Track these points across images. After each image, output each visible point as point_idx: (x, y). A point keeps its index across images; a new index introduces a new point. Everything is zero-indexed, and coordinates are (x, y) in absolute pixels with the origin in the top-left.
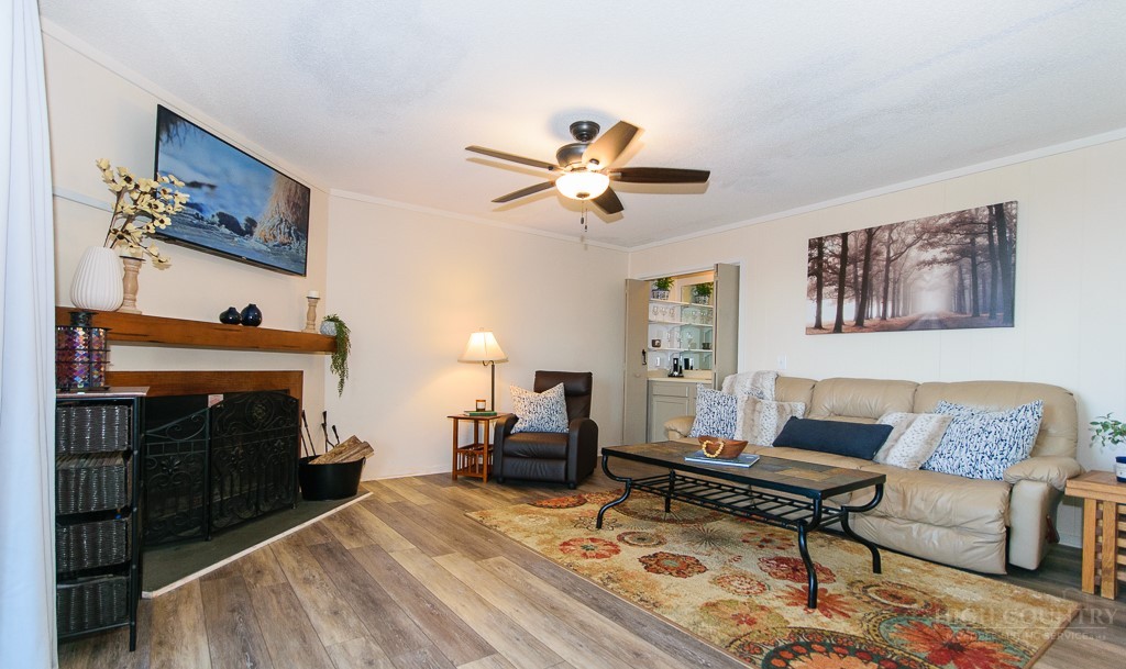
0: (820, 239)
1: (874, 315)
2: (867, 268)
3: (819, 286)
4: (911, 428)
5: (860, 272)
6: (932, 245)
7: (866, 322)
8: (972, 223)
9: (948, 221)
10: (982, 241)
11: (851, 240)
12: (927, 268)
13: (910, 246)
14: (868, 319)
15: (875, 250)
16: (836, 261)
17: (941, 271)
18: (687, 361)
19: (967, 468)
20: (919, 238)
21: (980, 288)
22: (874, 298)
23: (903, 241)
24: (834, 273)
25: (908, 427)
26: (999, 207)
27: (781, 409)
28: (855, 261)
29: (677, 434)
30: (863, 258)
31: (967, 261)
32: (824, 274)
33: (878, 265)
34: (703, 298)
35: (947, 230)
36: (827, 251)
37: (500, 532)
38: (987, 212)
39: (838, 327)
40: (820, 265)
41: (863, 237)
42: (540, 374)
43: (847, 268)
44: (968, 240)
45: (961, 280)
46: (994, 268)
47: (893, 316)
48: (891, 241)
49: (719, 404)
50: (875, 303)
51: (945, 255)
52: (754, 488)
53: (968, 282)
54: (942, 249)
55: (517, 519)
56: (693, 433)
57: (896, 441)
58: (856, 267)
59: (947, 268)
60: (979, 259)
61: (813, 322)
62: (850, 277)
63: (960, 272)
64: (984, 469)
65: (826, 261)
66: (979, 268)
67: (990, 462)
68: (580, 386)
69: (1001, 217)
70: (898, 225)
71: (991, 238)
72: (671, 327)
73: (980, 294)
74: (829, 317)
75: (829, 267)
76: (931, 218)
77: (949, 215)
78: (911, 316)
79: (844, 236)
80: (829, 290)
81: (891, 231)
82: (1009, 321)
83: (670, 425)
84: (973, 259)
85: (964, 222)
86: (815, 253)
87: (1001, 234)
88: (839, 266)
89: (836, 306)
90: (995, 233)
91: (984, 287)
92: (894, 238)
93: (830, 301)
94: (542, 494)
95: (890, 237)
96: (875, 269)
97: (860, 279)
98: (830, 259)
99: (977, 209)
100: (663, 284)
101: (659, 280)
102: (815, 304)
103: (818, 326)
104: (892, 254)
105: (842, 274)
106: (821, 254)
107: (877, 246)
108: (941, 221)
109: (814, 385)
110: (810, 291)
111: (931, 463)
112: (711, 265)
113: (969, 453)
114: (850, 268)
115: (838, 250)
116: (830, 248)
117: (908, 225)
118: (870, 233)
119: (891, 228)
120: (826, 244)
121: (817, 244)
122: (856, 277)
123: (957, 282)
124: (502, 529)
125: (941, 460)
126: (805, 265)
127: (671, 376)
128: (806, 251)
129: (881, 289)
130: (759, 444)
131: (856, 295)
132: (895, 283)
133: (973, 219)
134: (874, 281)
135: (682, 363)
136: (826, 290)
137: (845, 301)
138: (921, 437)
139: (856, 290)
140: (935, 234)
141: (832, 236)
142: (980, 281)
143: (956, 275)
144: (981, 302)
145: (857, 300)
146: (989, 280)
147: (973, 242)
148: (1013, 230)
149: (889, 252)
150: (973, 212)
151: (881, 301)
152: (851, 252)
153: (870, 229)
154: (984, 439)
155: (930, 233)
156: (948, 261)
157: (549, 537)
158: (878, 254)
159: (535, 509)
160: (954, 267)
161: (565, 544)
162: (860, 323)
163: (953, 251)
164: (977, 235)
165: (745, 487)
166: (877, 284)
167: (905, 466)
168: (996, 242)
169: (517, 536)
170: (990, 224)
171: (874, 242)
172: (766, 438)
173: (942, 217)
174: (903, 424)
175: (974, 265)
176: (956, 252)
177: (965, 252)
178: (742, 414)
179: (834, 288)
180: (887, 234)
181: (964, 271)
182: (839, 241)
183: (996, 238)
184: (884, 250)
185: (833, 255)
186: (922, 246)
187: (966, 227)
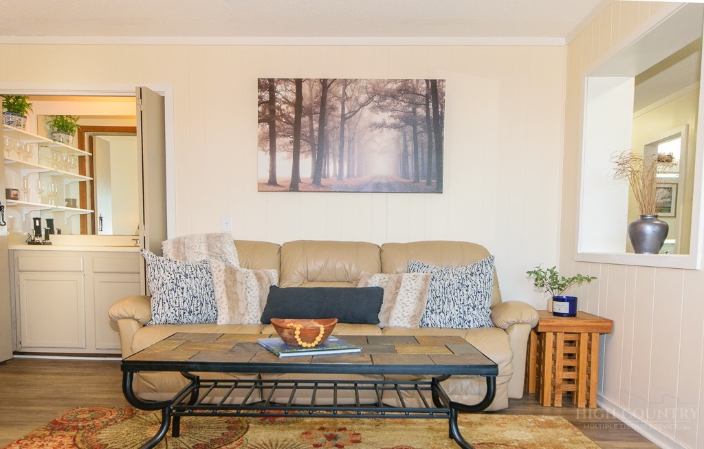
0: (271, 80)
1: (331, 174)
2: (322, 121)
3: (272, 136)
4: (402, 289)
5: (316, 126)
6: (382, 108)
7: (323, 181)
8: (414, 93)
9: (395, 86)
10: (421, 111)
11: (305, 88)
12: (378, 131)
13: (362, 106)
14: (325, 177)
15: (330, 104)
16: (291, 109)
17: (389, 136)
18: (50, 222)
19: (457, 321)
20: (371, 99)
21: (420, 156)
22: (331, 156)
23: (357, 99)
24: (289, 123)
25: (397, 288)
26: (434, 82)
27: (259, 279)
28: (310, 113)
30: (318, 110)
31: (409, 128)
32: (277, 123)
33: (334, 121)
34: (63, 136)
35: (394, 96)
36: (279, 96)
38: (425, 85)
39: (294, 186)
40: (272, 112)
41: (317, 87)
43: (303, 119)
44: (411, 109)
45: (406, 146)
46: (430, 139)
47: (348, 176)
48: (344, 99)
49: (186, 276)
50: (331, 161)
51: (392, 121)
52: (265, 377)
53: (410, 149)
54: (390, 114)
56: (157, 319)
57: (394, 300)
58: (311, 119)
59: (394, 133)
60: (419, 128)
61: (266, 176)
62: (305, 130)
63: (405, 139)
64: (471, 319)
65: (279, 108)
66: (419, 137)
67: (475, 312)
69: (434, 91)
70: (351, 81)
71: (427, 111)
73: (420, 162)
74: (284, 172)
75: (283, 115)
76: (382, 81)
77: (395, 81)
78: (366, 177)
79: (298, 83)
80: (283, 141)
81: (345, 86)
82: (439, 189)
83: (116, 311)
84: (415, 128)
85: (406, 90)
86: (266, 96)
87: (435, 108)
88: (293, 116)
89: (291, 161)
90: (431, 107)
91: (422, 155)
92: (348, 94)
93: (285, 154)
95: (344, 93)
96: (331, 124)
97: (316, 134)
98: (284, 107)
99: (417, 81)
100: (16, 105)
101: (8, 98)
102: (268, 156)
103: (273, 182)
104: (346, 112)
105: (297, 124)
106: (273, 99)
107: (333, 101)
108: (389, 86)
109: (280, 249)
110: (261, 140)
111: (425, 320)
113: (456, 306)
114: (305, 119)
115: (292, 97)
116: (283, 93)
117: (361, 84)
118: (325, 84)
119: (345, 83)
120: (279, 88)
121: (268, 86)
122: (312, 130)
123: (402, 148)
125: (433, 316)
126: (254, 110)
127: (32, 243)
128: (255, 92)
129: (337, 147)
130: (246, 322)
131: (313, 150)
132: (350, 142)
133: (414, 89)
134: (330, 138)
135: (44, 226)
136: (280, 141)
137: (302, 156)
138: (415, 296)
139: (312, 145)
140: (385, 97)
141: (286, 80)
142: (419, 150)
143: (401, 141)
144: (420, 168)
145: (313, 157)
146: (426, 150)
147: (414, 111)
148: (443, 107)
149: (343, 109)
150: (415, 82)
151: (337, 160)
152: (305, 102)
153: (326, 80)
154: (465, 292)
155: (380, 94)
156: (395, 126)
158: (333, 108)
160: (400, 133)
162: (318, 183)
163: (399, 117)
164: (417, 105)
165: (253, 377)
166: (333, 139)
167: (409, 326)
168: (431, 115)
170: (427, 97)
171: (329, 96)
172: (253, 314)
173: (389, 81)
174: (392, 285)
175: (415, 134)
176: (401, 119)
177: (409, 120)
178: (223, 287)
179: (288, 139)
180: (341, 88)
181: (408, 137)
182: (292, 87)
183: (431, 111)
184: (339, 105)
185: (287, 102)
186: (373, 108)
187: (409, 96)
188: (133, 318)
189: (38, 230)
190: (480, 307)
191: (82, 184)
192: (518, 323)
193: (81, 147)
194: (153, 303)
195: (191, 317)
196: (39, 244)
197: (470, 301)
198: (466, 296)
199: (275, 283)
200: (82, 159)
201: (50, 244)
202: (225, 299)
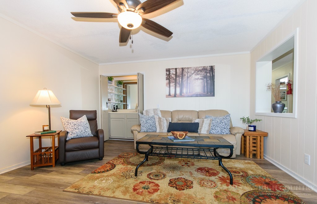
1: (185, 92)
2: (182, 79)
3: (169, 83)
4: (204, 123)
5: (180, 80)
6: (198, 74)
7: (182, 94)
8: (206, 70)
9: (201, 68)
10: (208, 74)
11: (178, 70)
12: (197, 80)
13: (192, 74)
15: (184, 74)
16: (174, 76)
18: (117, 106)
19: (220, 132)
20: (195, 72)
21: (208, 87)
22: (184, 87)
23: (191, 72)
25: (203, 123)
26: (212, 66)
27: (167, 120)
29: (137, 131)
30: (181, 76)
31: (205, 79)
32: (171, 80)
34: (120, 85)
35: (201, 71)
36: (171, 73)
37: (96, 195)
38: (209, 67)
39: (175, 96)
40: (169, 77)
41: (181, 70)
42: (71, 112)
43: (177, 78)
44: (205, 74)
45: (204, 84)
46: (211, 82)
47: (189, 93)
48: (188, 72)
49: (149, 120)
50: (184, 89)
51: (201, 77)
53: (206, 85)
54: (200, 76)
55: (96, 183)
56: (142, 131)
57: (202, 126)
58: (179, 78)
59: (201, 81)
60: (208, 79)
61: (168, 94)
62: (178, 81)
64: (224, 132)
65: (171, 76)
66: (208, 82)
67: (225, 130)
68: (91, 116)
69: (212, 69)
70: (190, 68)
72: (112, 94)
74: (172, 93)
75: (172, 78)
76: (198, 67)
77: (201, 67)
78: (194, 93)
79: (176, 69)
80: (172, 84)
81: (188, 69)
82: (214, 95)
83: (133, 128)
84: (207, 79)
85: (204, 69)
86: (168, 73)
87: (212, 73)
88: (175, 78)
90: (211, 73)
93: (173, 88)
94: (91, 166)
95: (188, 71)
96: (184, 79)
97: (181, 82)
98: (172, 75)
99: (207, 66)
100: (110, 79)
101: (109, 77)
102: (168, 88)
103: (170, 95)
104: (188, 76)
105: (176, 80)
106: (169, 73)
107: (185, 73)
108: (200, 68)
109: (172, 112)
110: (167, 84)
111: (211, 132)
112: (136, 73)
113: (220, 128)
114: (178, 78)
115: (174, 73)
116: (172, 72)
117: (192, 68)
118: (183, 69)
119: (188, 68)
120: (171, 71)
121: (168, 70)
122: (179, 81)
124: (96, 192)
125: (213, 131)
126: (165, 77)
127: (113, 111)
128: (165, 72)
129: (186, 85)
130: (163, 132)
131: (180, 86)
132: (189, 84)
133: (206, 69)
134: (184, 83)
135: (116, 107)
136: (171, 84)
137: (177, 88)
138: (208, 125)
139: (180, 85)
140: (198, 71)
141: (173, 69)
142: (208, 85)
143: (203, 83)
144: (208, 90)
145: (180, 88)
146: (210, 85)
147: (206, 75)
148: (214, 73)
151: (186, 88)
152: (178, 74)
153: (183, 68)
155: (197, 71)
156: (201, 79)
157: (123, 188)
158: (185, 75)
159: (98, 175)
160: (203, 81)
161: (135, 190)
162: (181, 95)
163: (202, 76)
164: (207, 73)
165: (166, 146)
166: (185, 83)
167: (206, 133)
168: (211, 75)
169: (108, 194)
170: (210, 70)
171: (184, 72)
172: (165, 129)
173: (200, 67)
174: (201, 122)
175: (207, 80)
176: (203, 77)
177: (205, 77)
178: (158, 122)
179: (174, 84)
180: (187, 70)
181: (205, 82)
182: (174, 70)
183: (211, 74)
184: (186, 74)
185: (173, 74)
186: (196, 74)
187: (205, 70)
188: (136, 130)
189: (114, 108)
190: (226, 128)
191: (124, 97)
192: (238, 133)
193: (124, 88)
194: (141, 127)
195: (150, 130)
196: (114, 112)
197: (223, 127)
198: (222, 125)
199: (171, 121)
200: (124, 90)
201: (117, 112)
202: (158, 126)
